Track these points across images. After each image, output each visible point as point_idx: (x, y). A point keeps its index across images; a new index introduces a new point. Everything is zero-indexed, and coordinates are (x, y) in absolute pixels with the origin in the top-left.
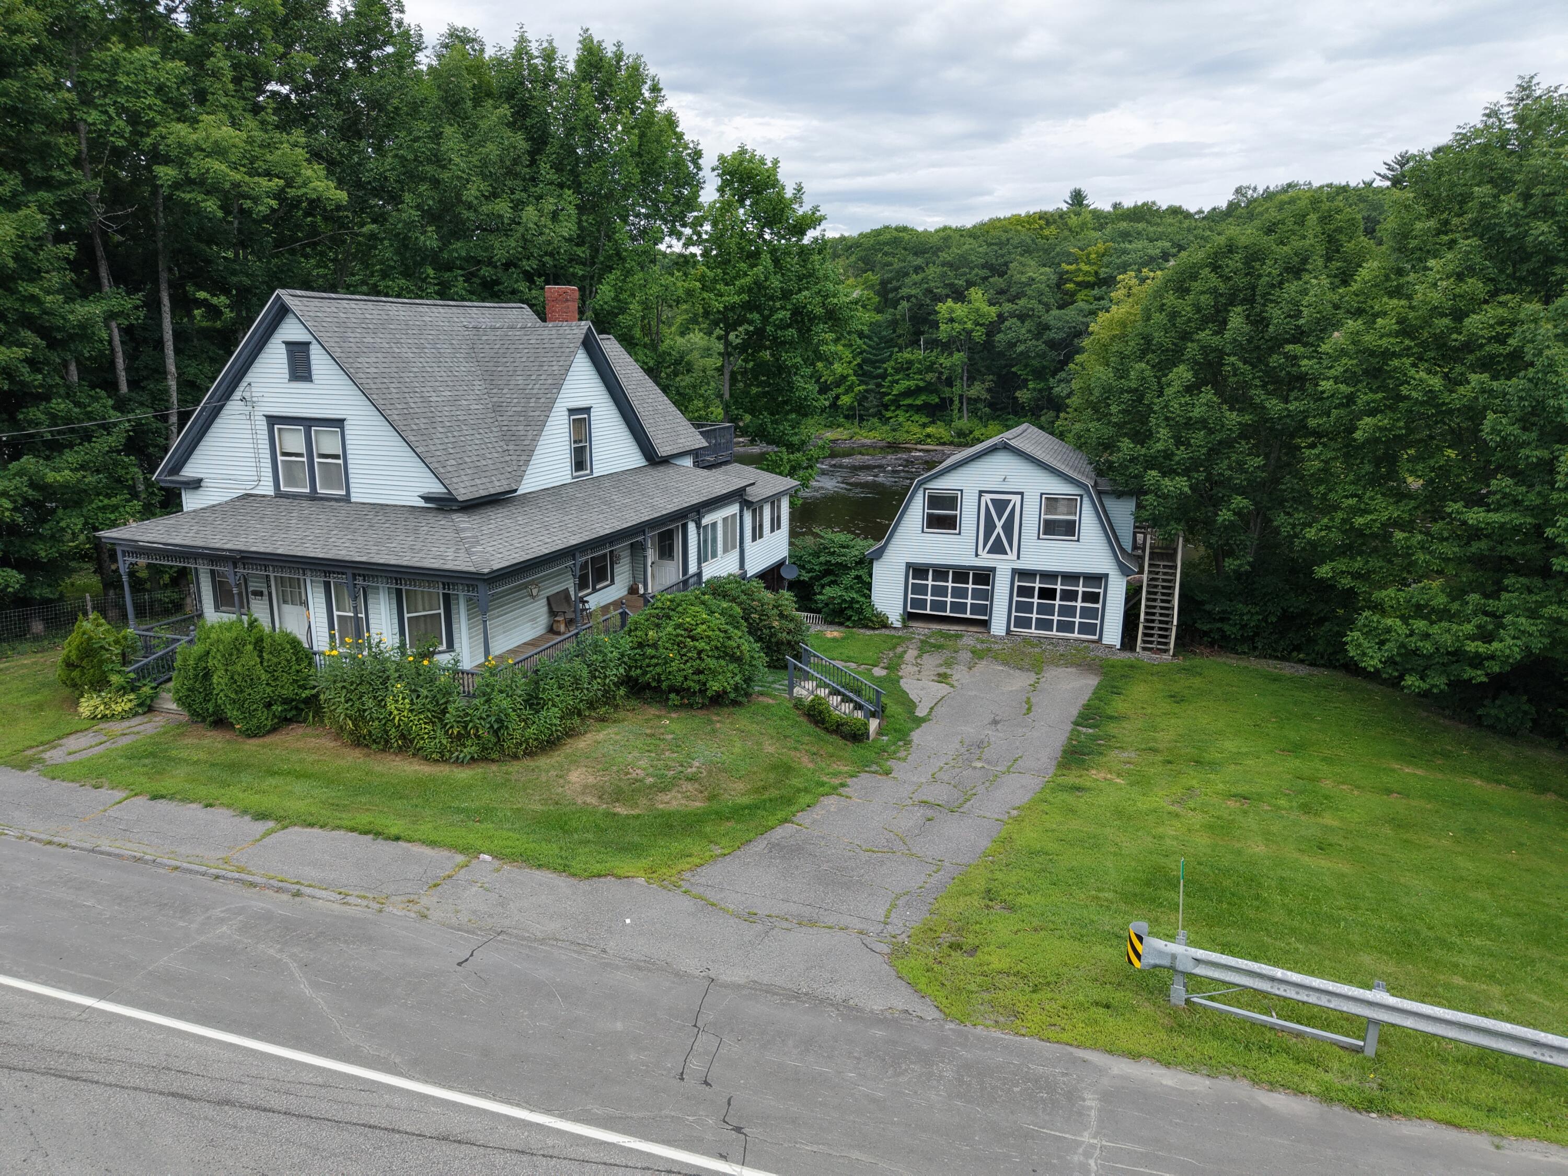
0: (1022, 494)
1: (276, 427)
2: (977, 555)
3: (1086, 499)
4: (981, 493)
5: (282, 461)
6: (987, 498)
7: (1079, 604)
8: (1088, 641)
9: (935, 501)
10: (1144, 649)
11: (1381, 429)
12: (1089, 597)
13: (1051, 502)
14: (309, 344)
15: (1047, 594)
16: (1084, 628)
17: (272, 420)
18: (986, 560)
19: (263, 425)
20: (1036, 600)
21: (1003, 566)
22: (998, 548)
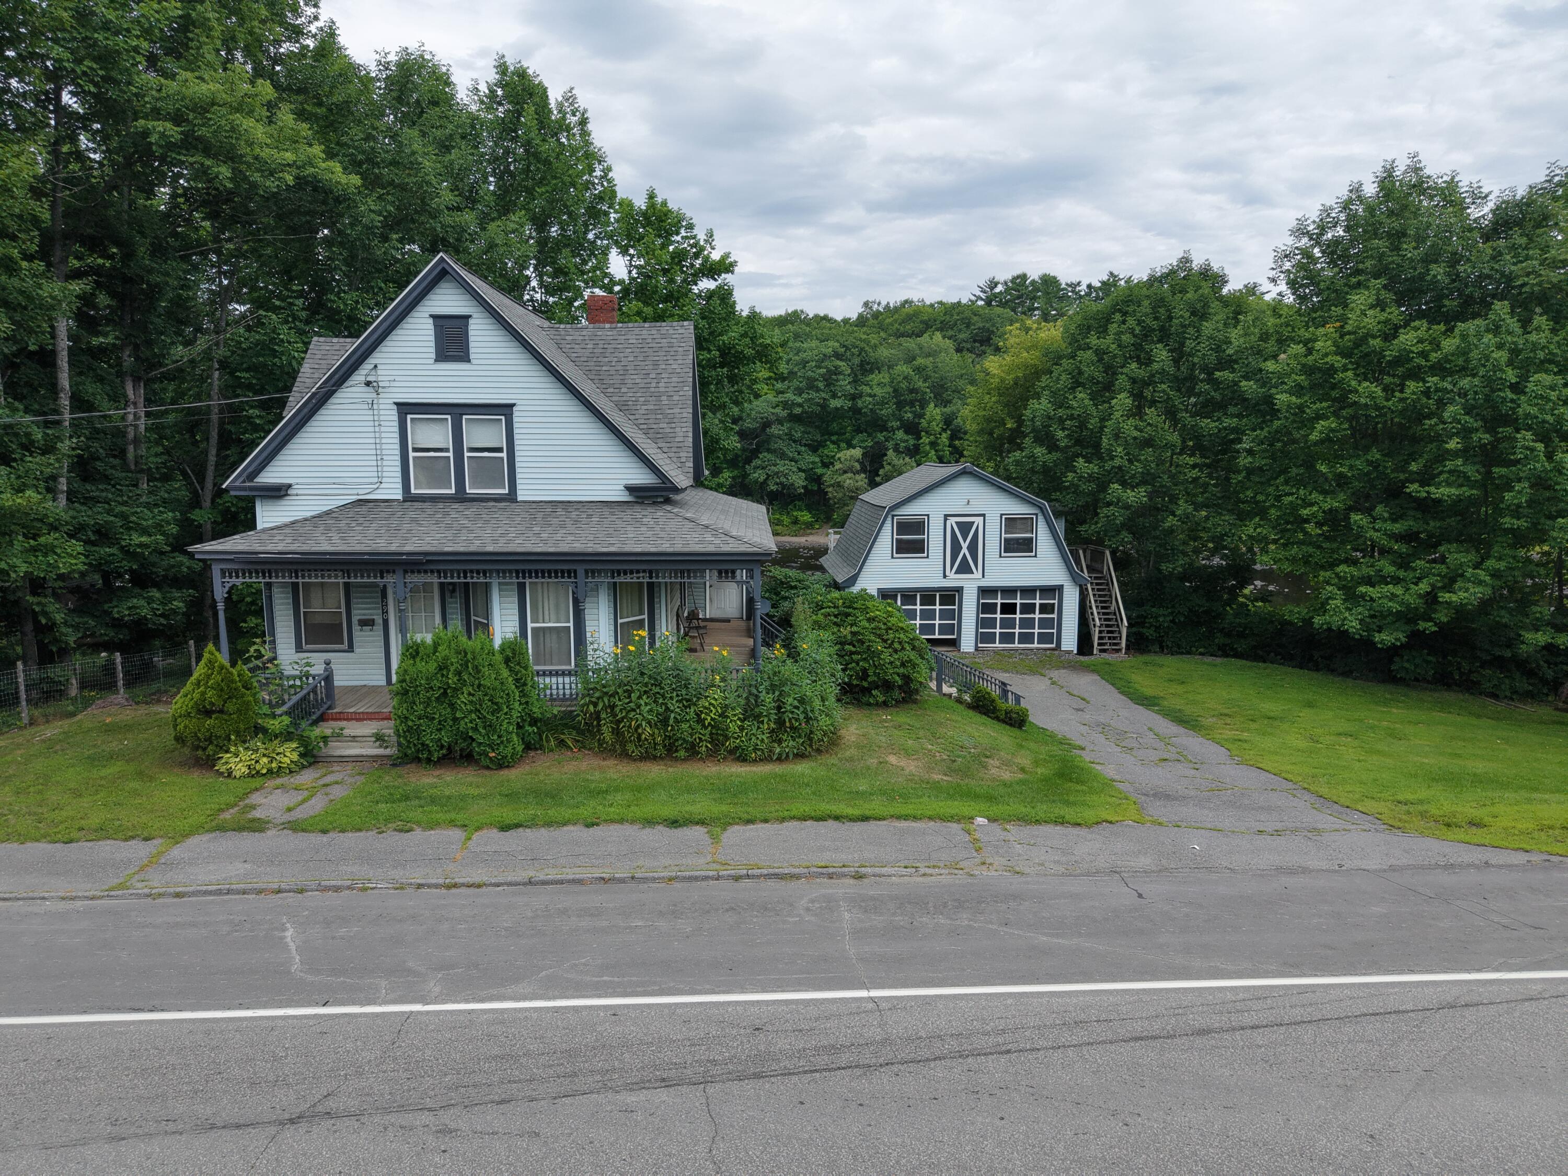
0: (984, 515)
1: (409, 417)
2: (945, 576)
3: (1041, 518)
4: (946, 517)
5: (414, 458)
6: (952, 521)
7: (1037, 616)
8: (1046, 649)
9: (904, 527)
10: (1102, 651)
11: (1332, 430)
12: (1045, 609)
13: (1011, 522)
14: (468, 317)
15: (1009, 609)
16: (1043, 638)
17: (405, 409)
18: (954, 580)
19: (391, 417)
20: (998, 616)
21: (970, 585)
22: (964, 568)
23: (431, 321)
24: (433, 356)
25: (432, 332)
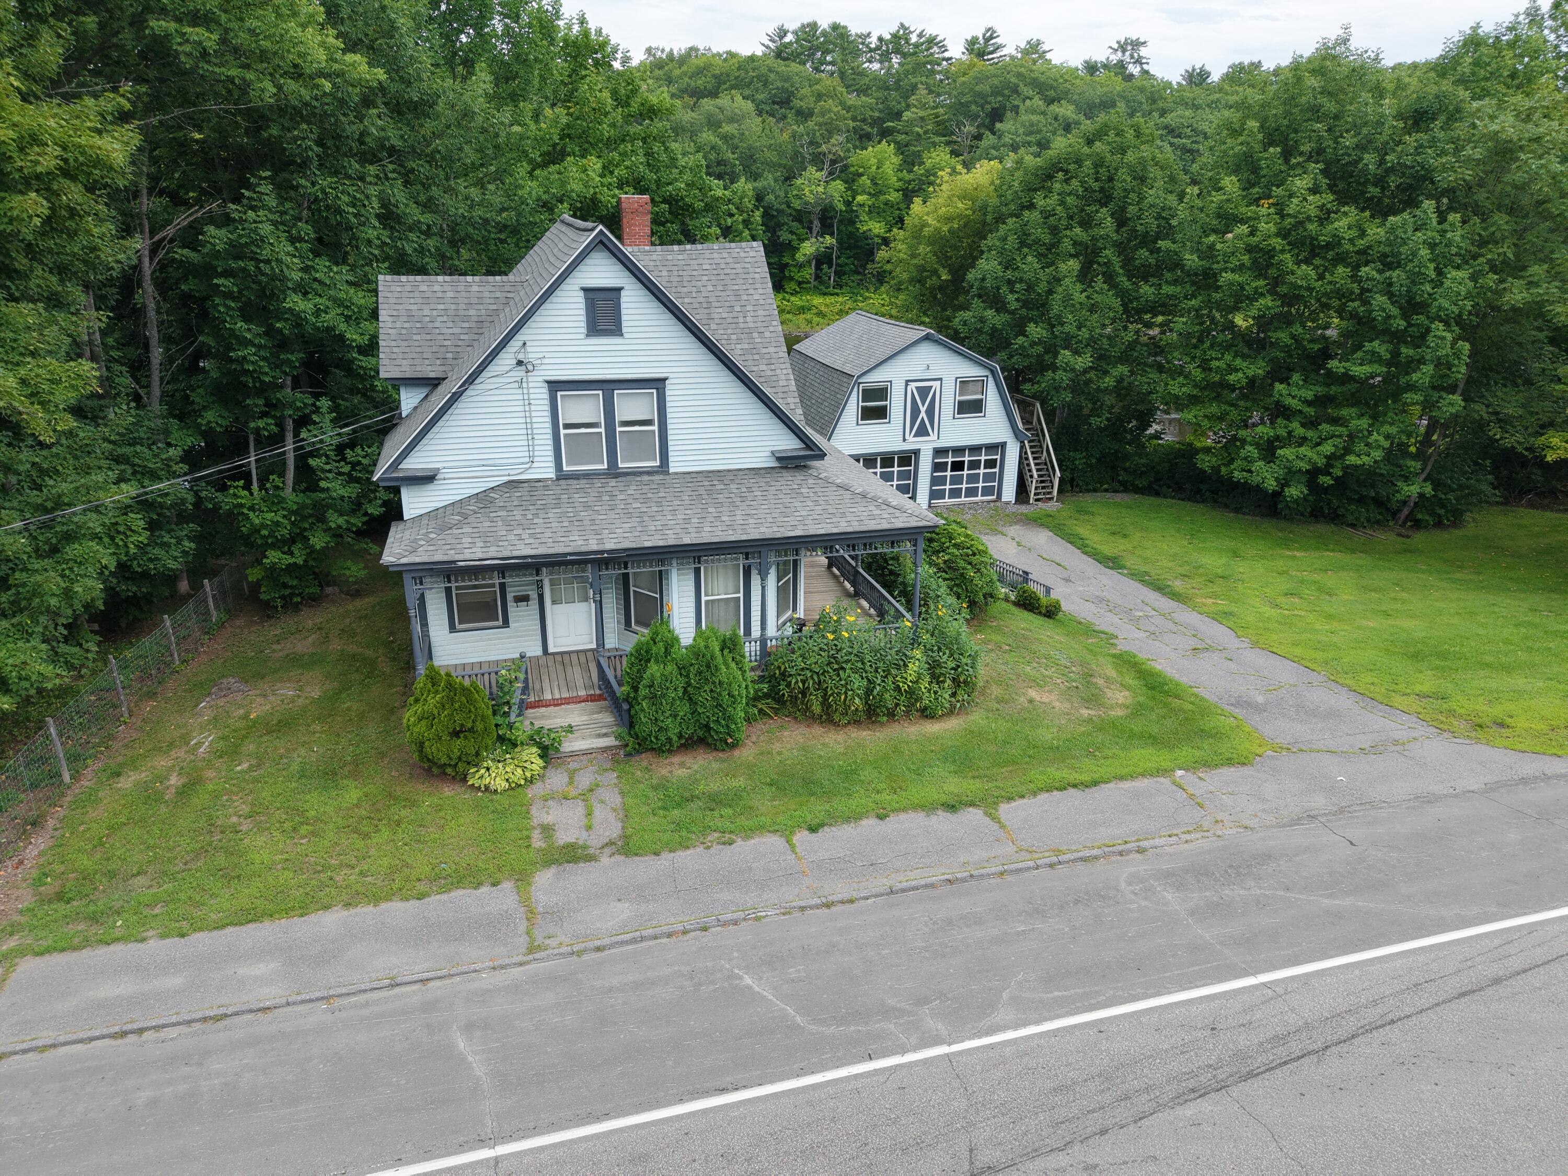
0: (941, 379)
1: (559, 394)
2: (904, 440)
3: (991, 379)
4: (907, 382)
5: (565, 435)
6: (913, 385)
7: (982, 471)
8: (989, 502)
9: (868, 394)
10: (1036, 500)
12: (990, 464)
13: (964, 384)
14: (619, 290)
15: (958, 466)
16: (987, 491)
17: (555, 386)
18: (913, 443)
19: (541, 395)
20: (949, 473)
21: (926, 446)
22: (922, 432)
23: (582, 294)
24: (584, 331)
25: (583, 306)
